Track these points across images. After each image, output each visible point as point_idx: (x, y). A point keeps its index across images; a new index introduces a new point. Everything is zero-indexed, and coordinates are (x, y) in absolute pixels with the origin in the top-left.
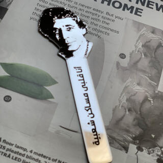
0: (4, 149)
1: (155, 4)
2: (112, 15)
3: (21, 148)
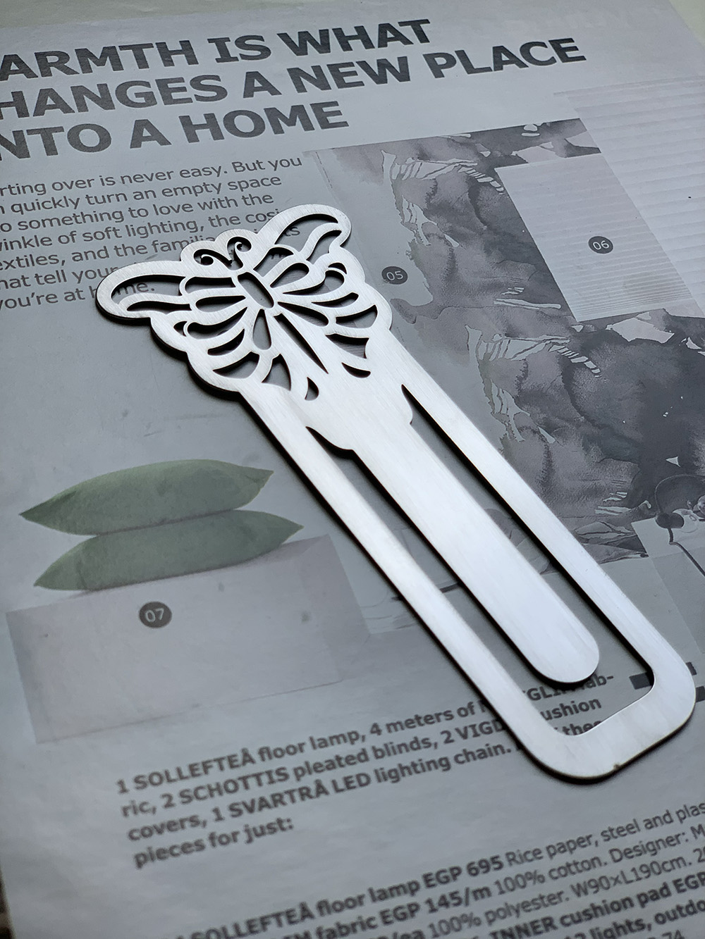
0: (286, 777)
1: (357, 68)
2: (257, 165)
3: (335, 741)
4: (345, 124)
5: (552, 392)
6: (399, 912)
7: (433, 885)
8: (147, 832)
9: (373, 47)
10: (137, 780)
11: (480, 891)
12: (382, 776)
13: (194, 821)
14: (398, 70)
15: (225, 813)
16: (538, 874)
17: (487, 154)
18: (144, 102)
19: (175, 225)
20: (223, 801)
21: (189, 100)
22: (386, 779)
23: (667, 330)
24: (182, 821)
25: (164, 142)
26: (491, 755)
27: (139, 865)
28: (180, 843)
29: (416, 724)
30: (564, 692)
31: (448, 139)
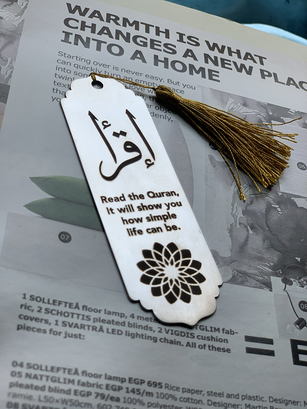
0: (90, 320)
1: (232, 63)
2: (177, 83)
3: (114, 314)
4: (219, 81)
5: (259, 214)
6: (114, 387)
7: (131, 383)
8: (26, 318)
9: (241, 59)
10: (31, 296)
11: (150, 393)
12: (128, 334)
13: (46, 321)
14: (248, 70)
15: (60, 323)
16: (175, 396)
17: (271, 114)
18: (143, 44)
20: (61, 319)
21: (161, 50)
22: (129, 336)
24: (42, 320)
25: (144, 61)
26: (175, 344)
27: (18, 329)
28: (37, 327)
29: (150, 320)
30: (215, 332)
31: (258, 102)
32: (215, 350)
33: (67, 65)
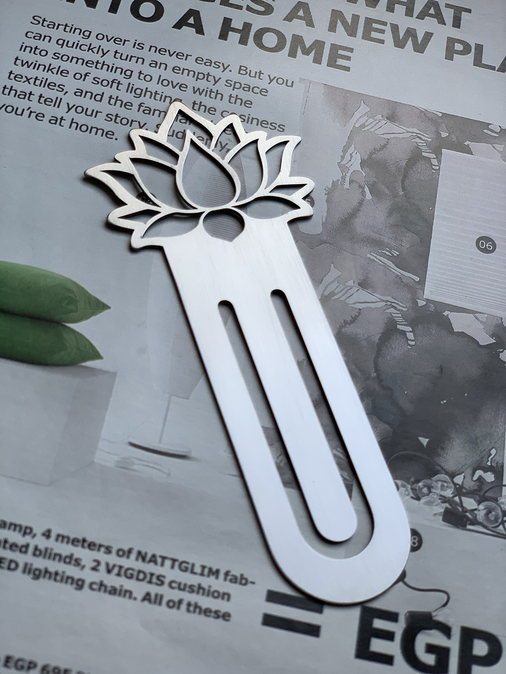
1: (388, 29)
2: (258, 74)
3: (13, 527)
4: (347, 69)
5: (364, 343)
9: (412, 16)
12: (28, 570)
14: (419, 42)
17: (444, 135)
19: (166, 97)
21: (240, 8)
22: (29, 573)
23: (492, 336)
25: (200, 30)
26: (120, 595)
29: (80, 544)
30: (208, 576)
31: (422, 112)
32: (200, 613)
33: (43, 40)
